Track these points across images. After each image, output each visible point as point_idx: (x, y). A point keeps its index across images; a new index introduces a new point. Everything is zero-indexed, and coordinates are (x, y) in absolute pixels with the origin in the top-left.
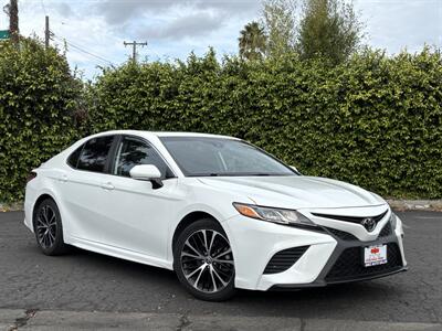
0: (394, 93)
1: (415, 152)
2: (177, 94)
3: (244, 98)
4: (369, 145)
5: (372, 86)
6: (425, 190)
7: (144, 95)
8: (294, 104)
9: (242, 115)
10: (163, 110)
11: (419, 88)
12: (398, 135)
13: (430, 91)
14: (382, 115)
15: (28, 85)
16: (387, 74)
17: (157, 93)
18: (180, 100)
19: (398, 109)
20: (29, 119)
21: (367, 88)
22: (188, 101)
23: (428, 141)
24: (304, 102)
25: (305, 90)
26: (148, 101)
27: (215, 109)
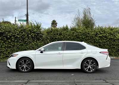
0: (106, 35)
1: (110, 47)
2: (61, 34)
3: (76, 35)
4: (101, 45)
5: (102, 34)
6: (112, 55)
7: (55, 34)
8: (86, 37)
9: (75, 39)
10: (59, 38)
11: (111, 34)
12: (107, 44)
13: (113, 35)
14: (104, 39)
15: (36, 32)
16: (104, 31)
17: (57, 34)
18: (63, 36)
19: (107, 38)
20: (35, 39)
21: (101, 34)
22: (64, 36)
23: (113, 45)
24: (88, 36)
25: (89, 34)
26: (56, 36)
27: (70, 38)
